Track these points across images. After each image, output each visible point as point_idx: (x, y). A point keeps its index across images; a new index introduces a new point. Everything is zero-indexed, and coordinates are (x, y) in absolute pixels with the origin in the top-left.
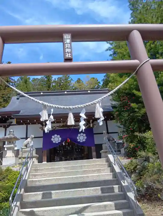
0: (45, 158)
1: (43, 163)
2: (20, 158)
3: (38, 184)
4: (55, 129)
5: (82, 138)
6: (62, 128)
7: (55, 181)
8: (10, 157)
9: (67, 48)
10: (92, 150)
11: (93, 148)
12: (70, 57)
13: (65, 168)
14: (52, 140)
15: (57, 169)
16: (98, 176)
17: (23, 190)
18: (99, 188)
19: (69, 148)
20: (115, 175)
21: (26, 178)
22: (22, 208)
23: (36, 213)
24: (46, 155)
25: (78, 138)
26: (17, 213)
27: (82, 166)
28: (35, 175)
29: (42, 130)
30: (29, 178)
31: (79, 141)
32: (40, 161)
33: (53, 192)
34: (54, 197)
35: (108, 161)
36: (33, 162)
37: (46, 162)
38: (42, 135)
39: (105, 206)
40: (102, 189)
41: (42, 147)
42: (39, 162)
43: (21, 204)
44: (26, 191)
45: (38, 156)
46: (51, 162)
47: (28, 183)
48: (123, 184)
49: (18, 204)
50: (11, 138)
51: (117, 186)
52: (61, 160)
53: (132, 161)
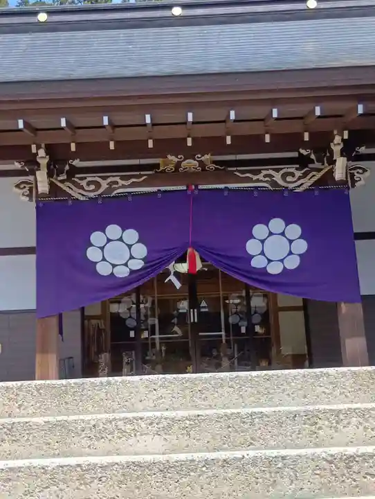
4: (110, 189)
5: (276, 248)
6: (155, 189)
10: (344, 327)
14: (93, 254)
15: (98, 432)
25: (252, 247)
27: (312, 418)
29: (30, 196)
31: (257, 263)
41: (32, 305)
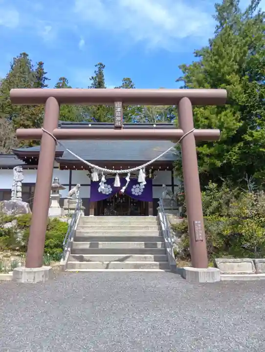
0: (92, 211)
1: (90, 216)
2: (65, 209)
3: (86, 235)
5: (137, 190)
7: (103, 233)
8: (56, 207)
9: (118, 116)
10: (149, 205)
11: (150, 203)
12: (120, 125)
13: (112, 222)
15: (105, 222)
16: (144, 232)
17: (72, 239)
18: (143, 242)
19: (121, 201)
20: (161, 233)
21: (75, 229)
22: (71, 254)
23: (85, 258)
24: (93, 207)
25: (133, 190)
26: (69, 257)
28: (83, 227)
30: (77, 229)
31: (133, 193)
32: (87, 213)
33: (100, 242)
34: (100, 247)
35: (158, 219)
36: (81, 215)
37: (93, 216)
38: (90, 183)
39: (145, 258)
40: (145, 244)
41: (89, 197)
42: (85, 215)
43: (71, 250)
44: (75, 240)
45: (84, 208)
46: (98, 215)
47: (77, 234)
48: (166, 241)
49: (69, 249)
50: (56, 188)
51: (161, 242)
52: (113, 214)
53: (184, 221)
